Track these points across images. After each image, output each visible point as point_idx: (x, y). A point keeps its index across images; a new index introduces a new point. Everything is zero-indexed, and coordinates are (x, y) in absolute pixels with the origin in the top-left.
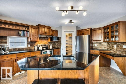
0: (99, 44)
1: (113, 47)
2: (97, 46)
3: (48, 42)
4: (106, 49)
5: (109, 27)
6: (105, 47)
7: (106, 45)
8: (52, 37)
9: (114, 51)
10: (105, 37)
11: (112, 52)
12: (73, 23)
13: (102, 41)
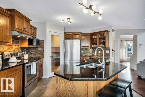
0: (85, 51)
1: (98, 53)
2: (84, 52)
3: (20, 48)
4: (91, 55)
5: (97, 33)
6: (90, 53)
7: (91, 51)
8: (33, 38)
9: (99, 56)
10: (93, 43)
11: (97, 57)
12: (70, 22)
13: (90, 47)
